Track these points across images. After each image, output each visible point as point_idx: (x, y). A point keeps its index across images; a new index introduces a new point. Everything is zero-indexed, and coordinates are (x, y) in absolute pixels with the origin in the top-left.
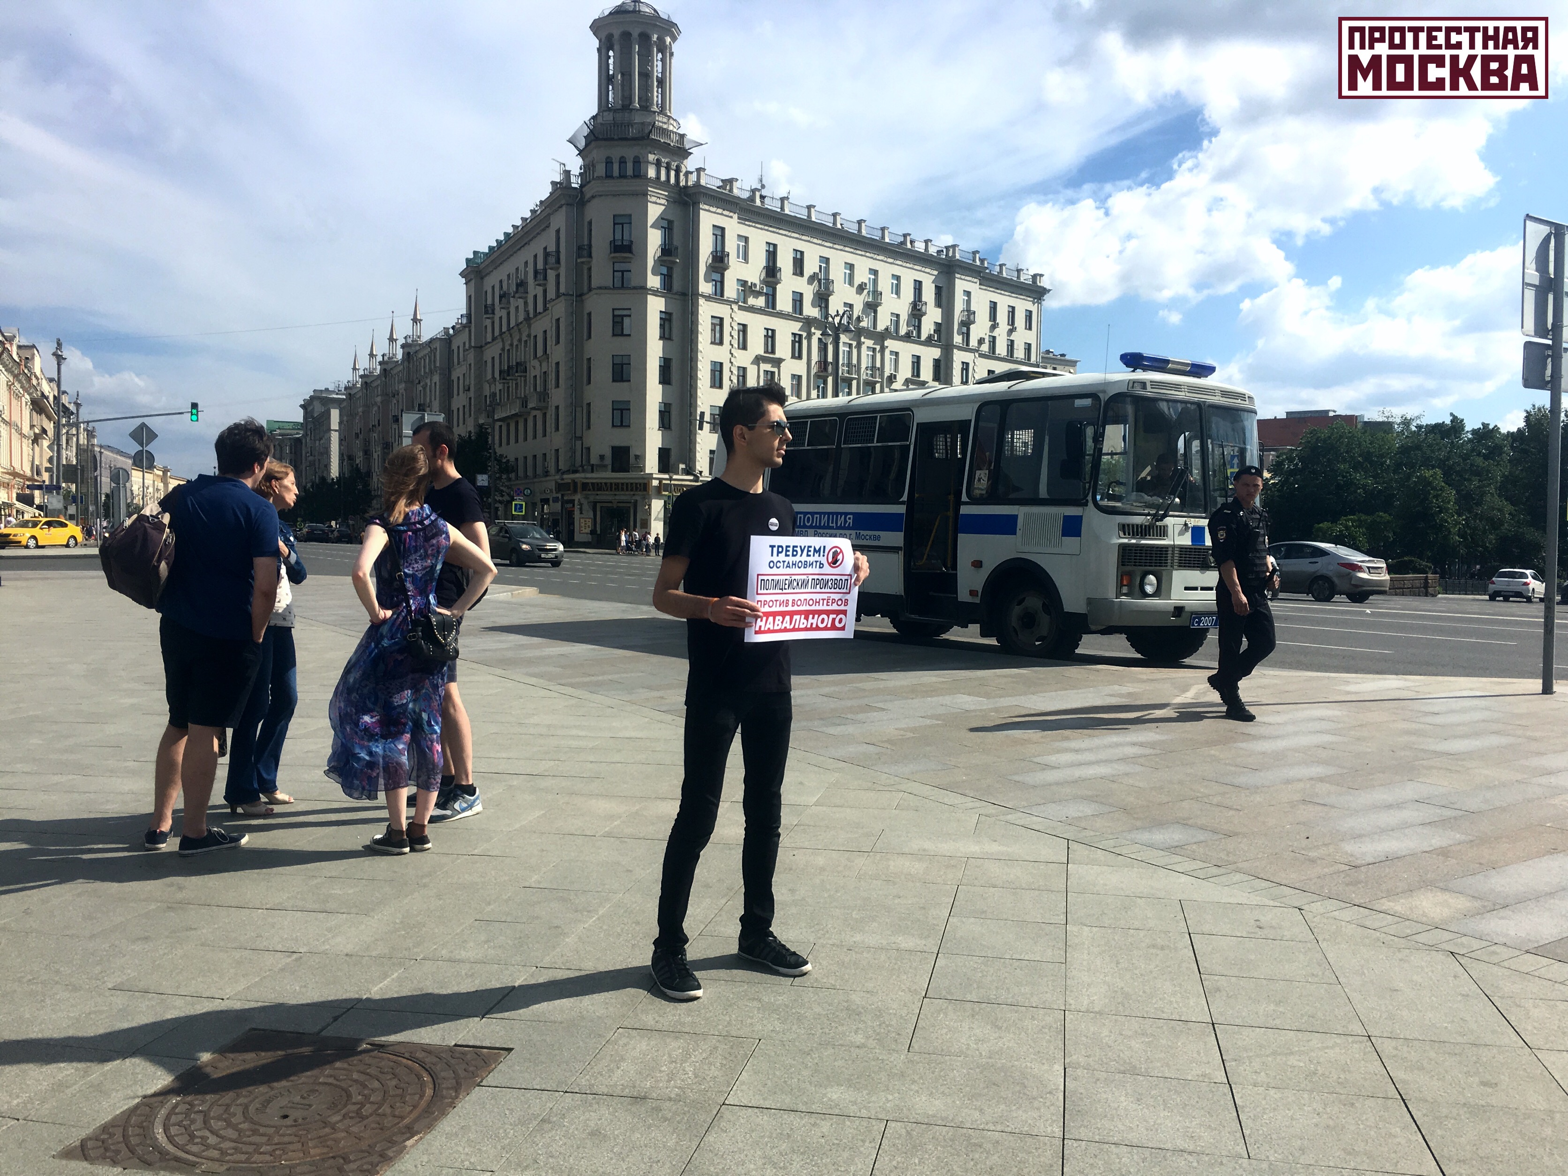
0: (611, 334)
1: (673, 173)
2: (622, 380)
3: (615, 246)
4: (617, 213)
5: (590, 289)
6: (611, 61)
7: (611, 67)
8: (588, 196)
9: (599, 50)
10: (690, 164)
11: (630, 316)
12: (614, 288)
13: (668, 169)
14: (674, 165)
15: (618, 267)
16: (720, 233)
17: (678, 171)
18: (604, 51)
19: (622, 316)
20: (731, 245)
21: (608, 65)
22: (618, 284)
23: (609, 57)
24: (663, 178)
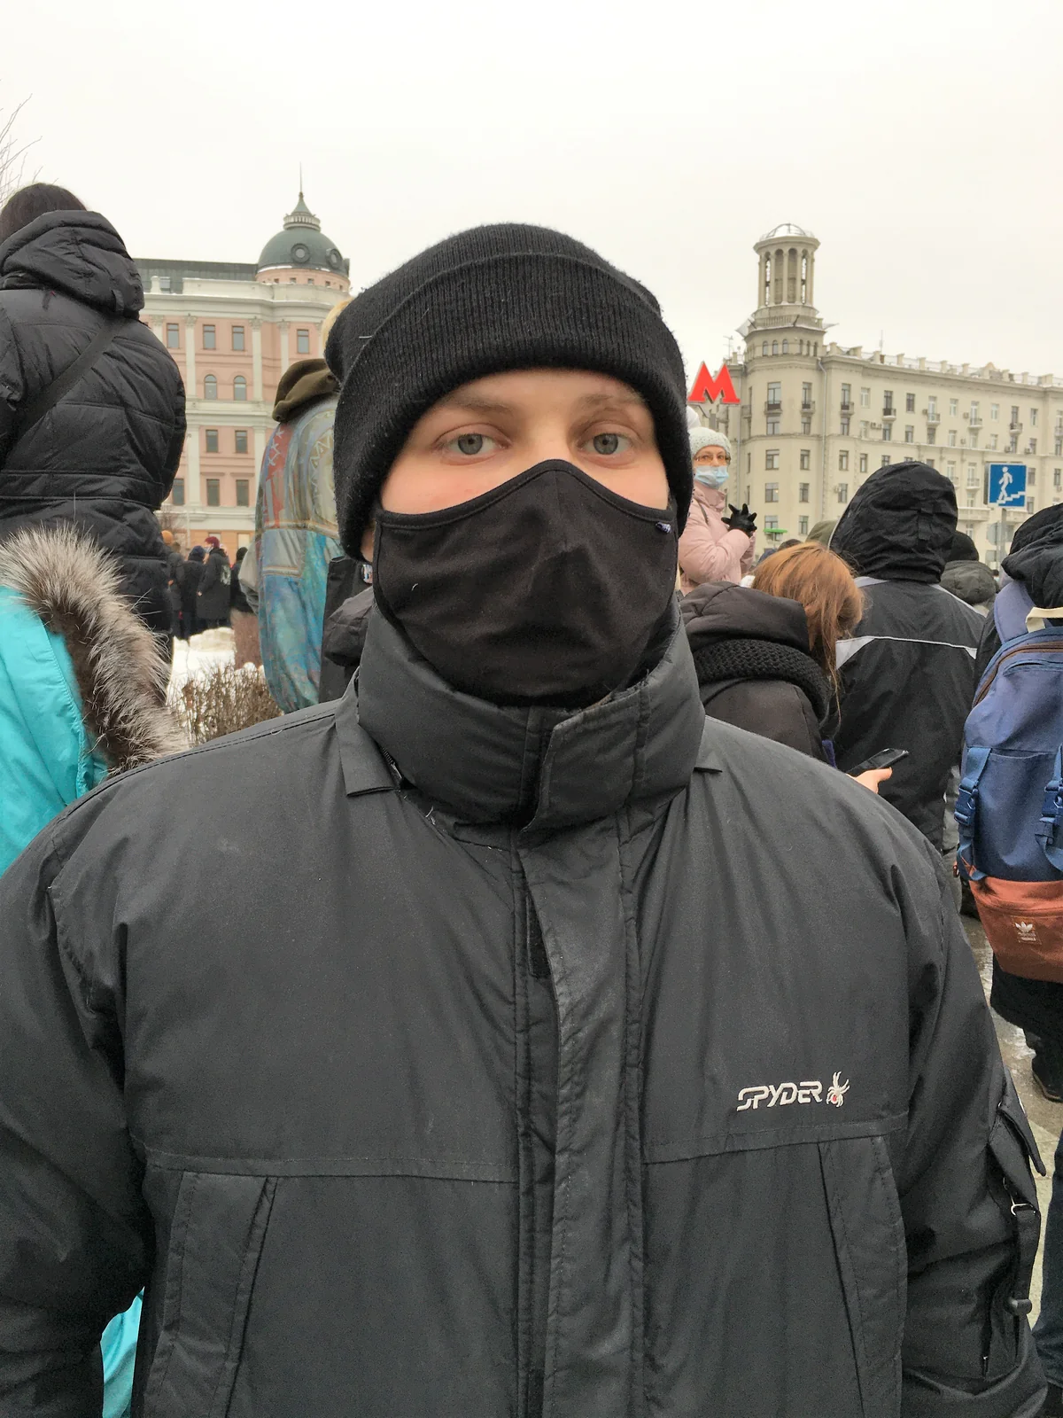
0: (764, 468)
1: (812, 348)
2: (772, 501)
3: (769, 405)
4: (770, 381)
5: (750, 438)
6: (768, 270)
7: (768, 274)
8: (749, 370)
9: (760, 264)
10: (827, 340)
11: (778, 455)
12: (768, 436)
13: (808, 345)
14: (812, 343)
15: (771, 419)
16: (847, 388)
17: (816, 346)
18: (763, 265)
19: (773, 455)
20: (855, 397)
21: (766, 273)
22: (770, 432)
23: (766, 267)
24: (804, 353)
